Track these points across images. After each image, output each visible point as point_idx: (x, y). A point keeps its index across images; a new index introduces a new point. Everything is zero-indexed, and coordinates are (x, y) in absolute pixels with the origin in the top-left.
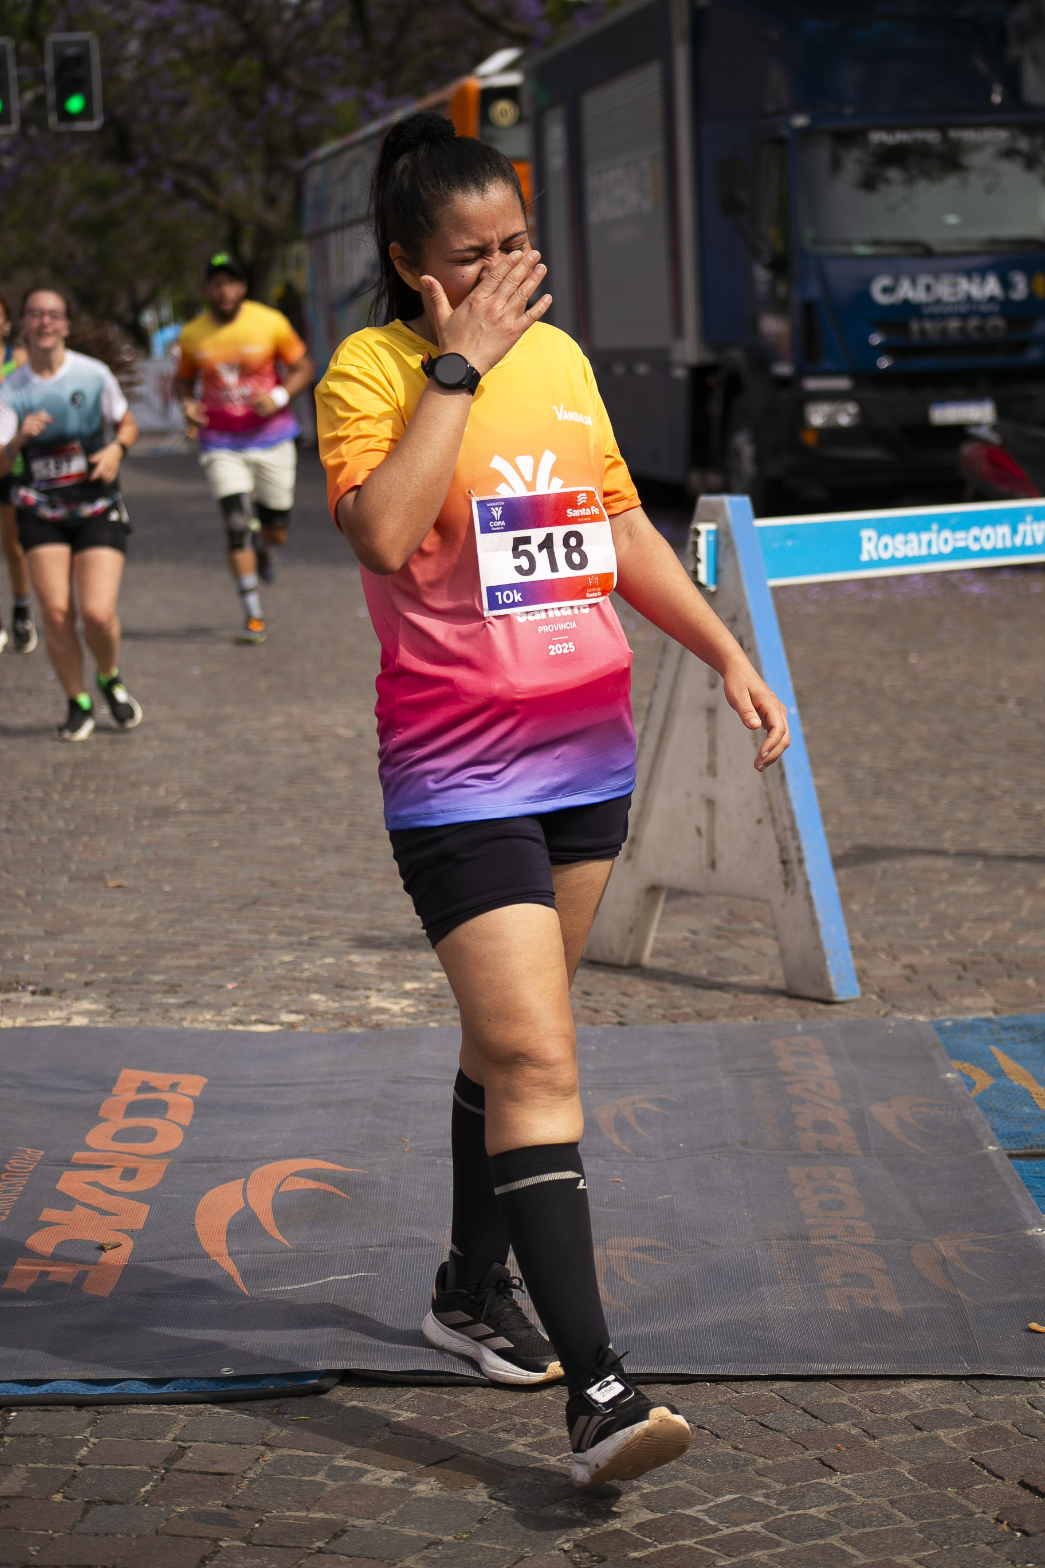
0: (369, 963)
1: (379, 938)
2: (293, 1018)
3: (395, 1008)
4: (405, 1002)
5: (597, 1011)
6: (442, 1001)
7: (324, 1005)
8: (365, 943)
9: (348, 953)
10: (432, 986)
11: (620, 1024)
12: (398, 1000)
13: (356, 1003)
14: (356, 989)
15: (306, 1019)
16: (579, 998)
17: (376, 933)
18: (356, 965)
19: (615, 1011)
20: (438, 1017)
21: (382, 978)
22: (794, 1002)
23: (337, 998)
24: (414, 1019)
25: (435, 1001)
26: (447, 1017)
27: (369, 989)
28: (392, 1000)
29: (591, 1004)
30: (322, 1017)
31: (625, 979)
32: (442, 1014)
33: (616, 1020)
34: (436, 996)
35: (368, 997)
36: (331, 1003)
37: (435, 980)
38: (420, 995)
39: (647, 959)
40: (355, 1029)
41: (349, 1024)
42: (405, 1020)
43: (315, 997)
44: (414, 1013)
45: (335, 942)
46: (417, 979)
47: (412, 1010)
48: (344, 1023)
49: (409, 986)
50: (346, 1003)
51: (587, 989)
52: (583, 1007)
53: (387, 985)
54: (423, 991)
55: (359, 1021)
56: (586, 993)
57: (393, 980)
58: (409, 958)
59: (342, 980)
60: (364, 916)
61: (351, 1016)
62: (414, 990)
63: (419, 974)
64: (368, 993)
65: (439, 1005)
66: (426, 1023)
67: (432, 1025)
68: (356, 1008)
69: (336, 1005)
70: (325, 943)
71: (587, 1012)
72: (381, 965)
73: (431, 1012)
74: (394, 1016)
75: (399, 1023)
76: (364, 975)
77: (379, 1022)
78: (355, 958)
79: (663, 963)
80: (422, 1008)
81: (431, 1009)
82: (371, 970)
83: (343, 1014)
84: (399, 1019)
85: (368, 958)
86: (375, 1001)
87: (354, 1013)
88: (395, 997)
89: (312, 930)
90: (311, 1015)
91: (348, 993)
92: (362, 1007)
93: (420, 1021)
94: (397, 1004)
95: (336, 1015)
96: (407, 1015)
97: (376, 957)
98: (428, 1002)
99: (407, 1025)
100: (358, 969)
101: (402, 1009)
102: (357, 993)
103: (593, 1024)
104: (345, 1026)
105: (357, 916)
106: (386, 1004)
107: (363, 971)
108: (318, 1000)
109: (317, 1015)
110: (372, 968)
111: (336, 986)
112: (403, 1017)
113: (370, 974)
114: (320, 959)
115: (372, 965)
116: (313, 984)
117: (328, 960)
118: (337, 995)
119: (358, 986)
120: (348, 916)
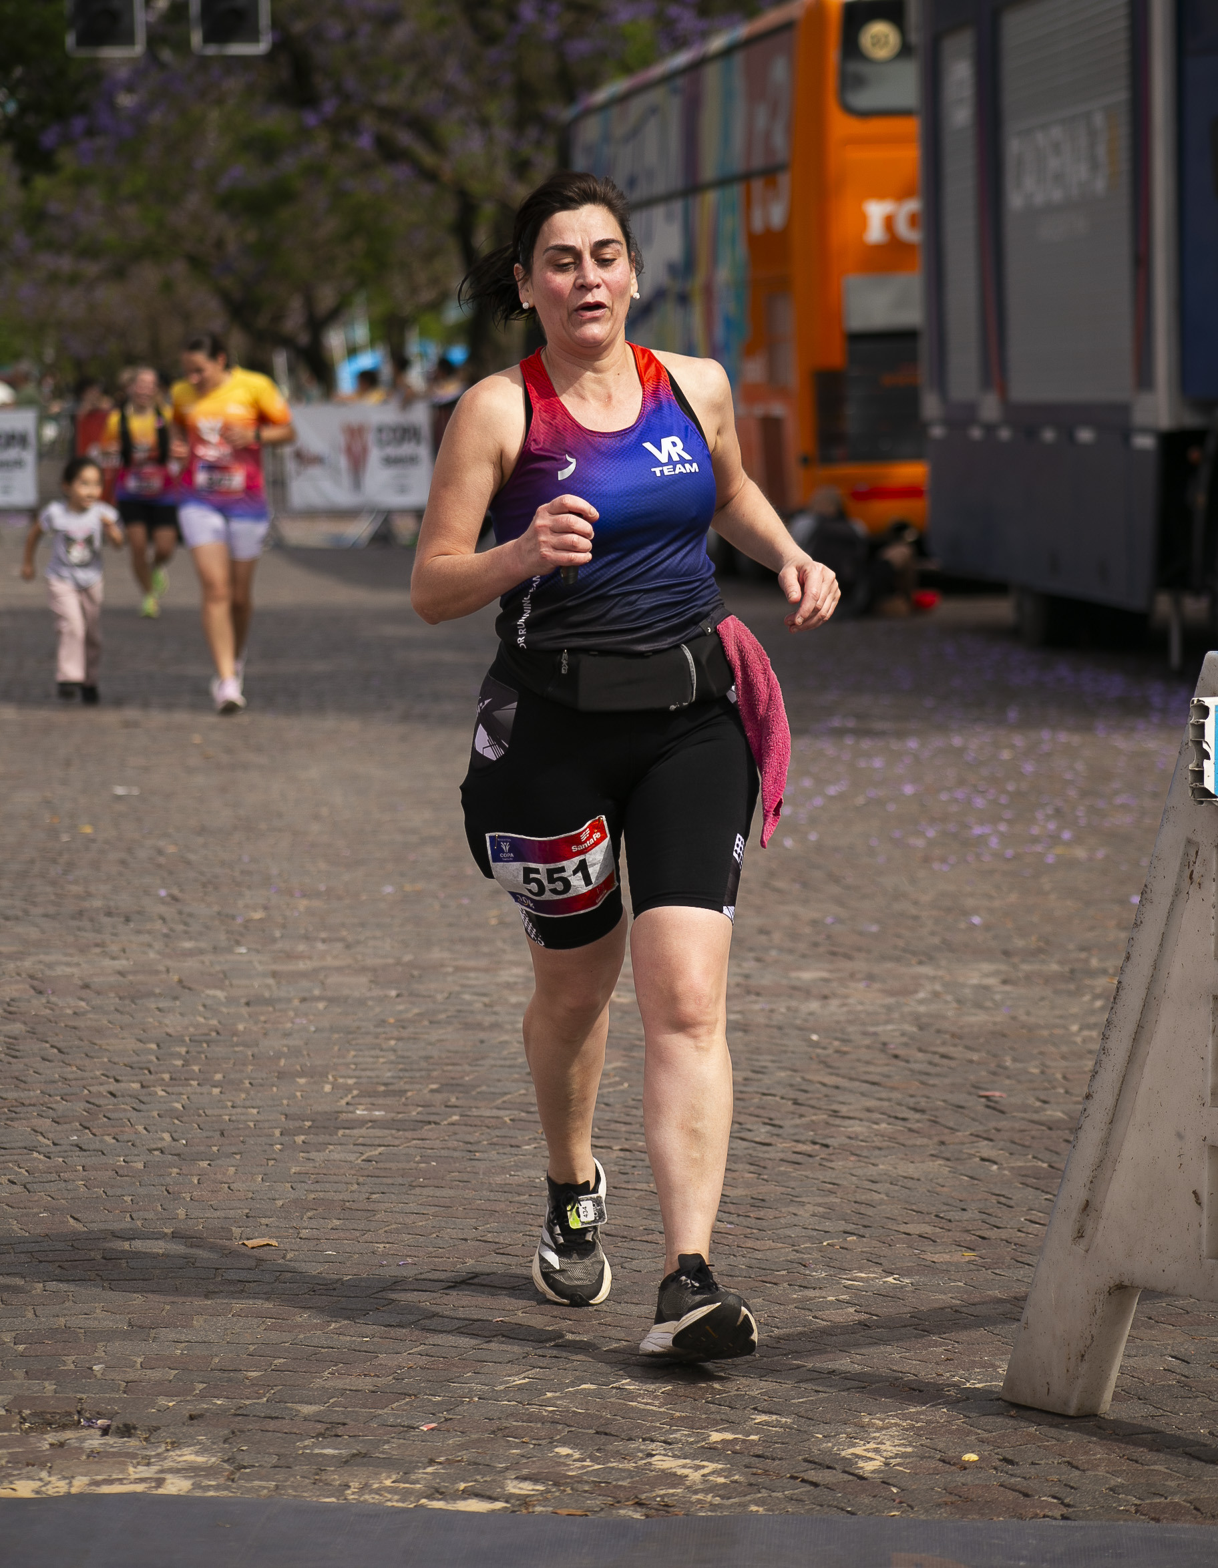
0: (650, 1396)
2: (526, 1488)
3: (695, 1476)
4: (711, 1466)
5: (1026, 1495)
7: (577, 1465)
9: (614, 1377)
10: (753, 1437)
11: (1066, 1518)
12: (697, 1462)
13: (630, 1465)
14: (630, 1438)
15: (548, 1491)
18: (632, 1396)
20: (764, 1493)
21: (673, 1422)
23: (598, 1455)
24: (722, 1497)
25: (758, 1464)
27: (653, 1441)
28: (687, 1461)
29: (1016, 1481)
30: (573, 1488)
31: (1072, 1438)
32: (770, 1489)
33: (1061, 1512)
34: (760, 1457)
35: (649, 1455)
36: (587, 1463)
39: (1106, 1405)
40: (627, 1512)
41: (617, 1502)
42: (709, 1497)
43: (564, 1451)
44: (723, 1487)
46: (731, 1425)
47: (721, 1480)
48: (610, 1500)
49: (716, 1437)
50: (613, 1464)
51: (1009, 1454)
53: (681, 1434)
56: (1007, 1461)
57: (690, 1425)
59: (608, 1422)
61: (621, 1488)
62: (725, 1444)
63: (733, 1415)
64: (653, 1446)
66: (744, 1505)
67: (754, 1508)
68: (630, 1474)
69: (596, 1466)
71: (1011, 1495)
73: (751, 1486)
74: (690, 1489)
75: (699, 1501)
76: (644, 1414)
77: (667, 1500)
78: (627, 1384)
79: (1133, 1412)
80: (736, 1477)
81: (753, 1480)
83: (607, 1483)
84: (700, 1496)
85: (650, 1386)
86: (664, 1462)
87: (624, 1483)
88: (692, 1456)
90: (556, 1484)
91: (618, 1445)
92: (639, 1471)
93: (734, 1500)
94: (696, 1467)
95: (595, 1484)
96: (713, 1489)
98: (747, 1466)
99: (712, 1506)
101: (704, 1477)
102: (632, 1445)
103: (1021, 1517)
104: (612, 1506)
106: (678, 1468)
107: (642, 1406)
108: (568, 1455)
109: (566, 1484)
110: (657, 1403)
111: (597, 1433)
112: (706, 1491)
113: (654, 1413)
114: (572, 1384)
115: (656, 1397)
116: (560, 1427)
117: (583, 1386)
118: (598, 1450)
119: (634, 1434)
120: (619, 1308)
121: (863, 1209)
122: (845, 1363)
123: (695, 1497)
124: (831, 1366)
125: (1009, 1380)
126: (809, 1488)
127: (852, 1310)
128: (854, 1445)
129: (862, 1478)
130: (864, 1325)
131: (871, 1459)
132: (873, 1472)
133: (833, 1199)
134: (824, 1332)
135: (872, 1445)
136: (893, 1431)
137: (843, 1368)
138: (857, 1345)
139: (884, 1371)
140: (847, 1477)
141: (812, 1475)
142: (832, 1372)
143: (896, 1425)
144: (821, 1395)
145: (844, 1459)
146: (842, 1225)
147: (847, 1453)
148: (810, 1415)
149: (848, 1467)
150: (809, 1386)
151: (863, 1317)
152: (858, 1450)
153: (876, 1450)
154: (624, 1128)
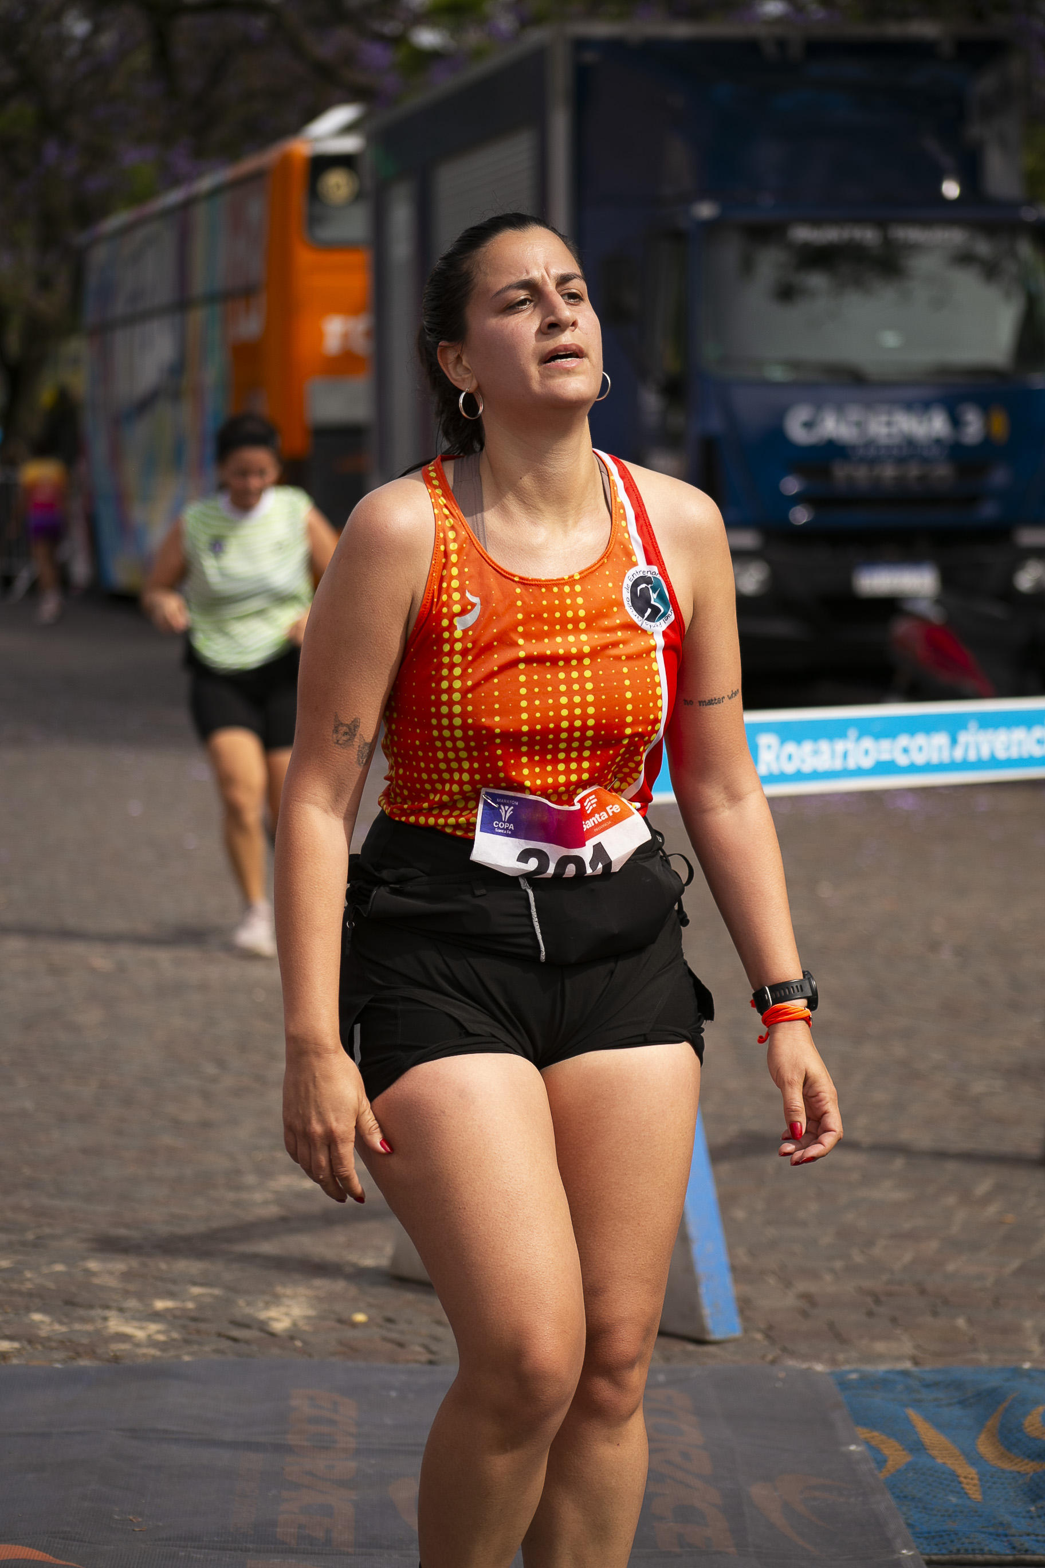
0: (111, 1273)
1: (126, 1239)
3: (140, 1334)
4: (153, 1327)
5: (401, 1345)
6: (202, 1326)
7: (48, 1328)
8: (108, 1245)
9: (84, 1258)
10: (190, 1305)
11: (431, 1362)
12: (145, 1324)
13: (89, 1327)
14: (91, 1307)
15: (22, 1348)
16: (381, 1326)
17: (123, 1232)
18: (95, 1274)
19: (426, 1347)
20: (195, 1348)
21: (126, 1294)
23: (65, 1320)
24: (163, 1350)
25: (193, 1325)
26: (207, 1348)
27: (107, 1307)
28: (136, 1324)
29: (395, 1336)
30: (44, 1346)
32: (200, 1344)
33: (425, 1357)
34: (194, 1319)
35: (105, 1319)
36: (57, 1327)
37: (195, 1298)
38: (175, 1317)
40: (84, 1362)
41: (78, 1355)
42: (153, 1352)
43: (37, 1317)
44: (164, 1343)
45: (68, 1243)
46: (171, 1295)
47: (161, 1338)
48: (71, 1354)
49: (160, 1305)
50: (77, 1326)
51: (390, 1314)
52: (385, 1339)
53: (132, 1303)
54: (178, 1313)
55: (92, 1353)
56: (389, 1320)
57: (140, 1296)
58: (163, 1266)
59: (74, 1295)
60: (108, 1208)
61: (83, 1345)
62: (167, 1310)
63: (174, 1288)
64: (107, 1313)
65: (198, 1332)
66: (178, 1357)
67: (187, 1358)
68: (88, 1333)
69: (63, 1329)
70: (56, 1244)
71: (389, 1346)
72: (127, 1276)
73: (187, 1342)
74: (138, 1345)
75: (144, 1355)
76: (103, 1288)
77: (118, 1354)
78: (93, 1265)
80: (175, 1335)
81: (187, 1337)
82: (112, 1282)
83: (71, 1341)
84: (144, 1351)
85: (111, 1266)
86: (116, 1325)
87: (85, 1341)
88: (140, 1319)
89: (40, 1226)
90: (30, 1342)
91: (82, 1312)
92: (98, 1332)
93: (172, 1353)
94: (141, 1328)
95: (62, 1342)
96: (155, 1344)
97: (120, 1265)
98: (184, 1327)
99: (154, 1357)
100: (96, 1281)
101: (149, 1336)
102: (92, 1313)
103: (396, 1362)
104: (73, 1359)
105: (100, 1209)
106: (128, 1329)
107: (102, 1283)
108: (41, 1321)
109: (38, 1342)
110: (115, 1279)
111: (66, 1303)
112: (150, 1346)
113: (111, 1288)
114: (47, 1265)
115: (114, 1276)
116: (35, 1299)
117: (58, 1268)
118: (66, 1316)
119: (94, 1303)
122: (266, 1248)
123: (140, 1352)
124: (255, 1250)
125: (395, 1260)
126: (229, 1343)
127: (275, 1207)
128: (268, 1310)
129: (273, 1335)
130: (285, 1219)
131: (281, 1320)
132: (284, 1330)
134: (252, 1225)
135: (283, 1310)
136: (302, 1299)
137: (264, 1252)
138: (277, 1234)
139: (297, 1255)
140: (261, 1334)
141: (236, 1333)
142: (256, 1255)
143: (303, 1294)
144: (246, 1273)
145: (260, 1321)
147: (263, 1316)
148: (236, 1287)
149: (263, 1327)
150: (238, 1265)
151: (284, 1212)
152: (272, 1314)
153: (287, 1314)
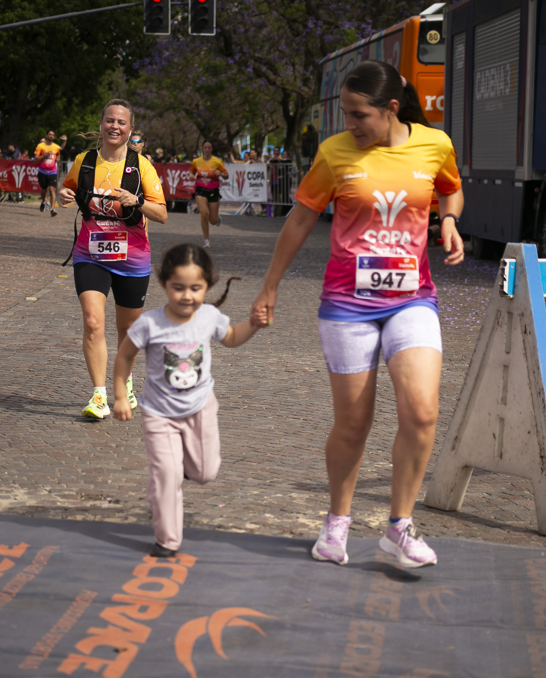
0: (302, 498)
1: (311, 484)
2: (253, 526)
3: (312, 525)
4: (318, 522)
7: (272, 520)
8: (301, 487)
9: (291, 492)
12: (314, 521)
13: (290, 521)
14: (292, 512)
15: (260, 528)
17: (308, 482)
18: (294, 499)
21: (308, 507)
22: (541, 538)
23: (280, 517)
27: (299, 513)
28: (311, 520)
29: (425, 531)
30: (270, 528)
31: (446, 518)
35: (298, 518)
36: (276, 519)
39: (460, 507)
40: (287, 535)
41: (285, 532)
43: (268, 515)
45: (284, 485)
48: (281, 531)
49: (322, 513)
50: (285, 520)
51: (423, 522)
53: (310, 512)
55: (291, 531)
56: (422, 524)
57: (314, 509)
59: (285, 507)
60: (303, 471)
61: (287, 528)
64: (298, 515)
68: (290, 523)
69: (279, 521)
70: (279, 485)
72: (308, 500)
74: (311, 529)
75: (313, 533)
76: (298, 505)
77: (302, 532)
78: (294, 495)
79: (469, 510)
82: (302, 503)
83: (282, 526)
84: (313, 532)
85: (301, 496)
86: (302, 520)
87: (288, 526)
88: (313, 519)
89: (273, 477)
90: (264, 525)
91: (287, 514)
92: (294, 523)
94: (314, 522)
95: (278, 526)
97: (306, 495)
100: (295, 501)
101: (316, 525)
102: (292, 515)
104: (282, 533)
105: (300, 471)
106: (307, 522)
107: (297, 502)
108: (269, 517)
109: (267, 526)
110: (303, 501)
111: (281, 510)
112: (315, 530)
113: (301, 505)
114: (274, 494)
115: (303, 500)
116: (268, 508)
117: (279, 495)
118: (281, 515)
119: (293, 511)
120: (294, 471)
121: (385, 442)
122: (371, 491)
123: (311, 532)
124: (366, 492)
125: (427, 499)
127: (376, 474)
128: (369, 517)
129: (370, 528)
130: (380, 480)
131: (374, 522)
132: (375, 526)
133: (375, 438)
134: (366, 481)
135: (376, 518)
136: (384, 513)
137: (370, 493)
138: (376, 486)
139: (384, 495)
140: (365, 527)
141: (354, 527)
142: (366, 494)
143: (386, 512)
144: (361, 501)
145: (365, 522)
146: (377, 447)
147: (367, 520)
148: (356, 507)
149: (366, 524)
150: (357, 498)
151: (380, 477)
152: (371, 519)
153: (377, 519)
154: (305, 413)
